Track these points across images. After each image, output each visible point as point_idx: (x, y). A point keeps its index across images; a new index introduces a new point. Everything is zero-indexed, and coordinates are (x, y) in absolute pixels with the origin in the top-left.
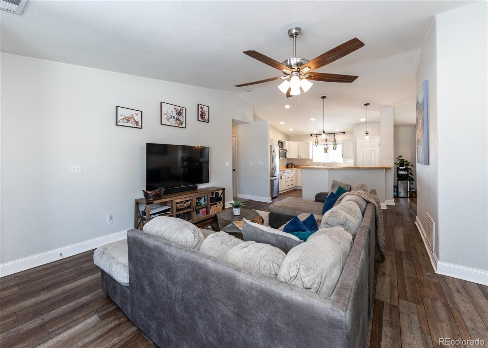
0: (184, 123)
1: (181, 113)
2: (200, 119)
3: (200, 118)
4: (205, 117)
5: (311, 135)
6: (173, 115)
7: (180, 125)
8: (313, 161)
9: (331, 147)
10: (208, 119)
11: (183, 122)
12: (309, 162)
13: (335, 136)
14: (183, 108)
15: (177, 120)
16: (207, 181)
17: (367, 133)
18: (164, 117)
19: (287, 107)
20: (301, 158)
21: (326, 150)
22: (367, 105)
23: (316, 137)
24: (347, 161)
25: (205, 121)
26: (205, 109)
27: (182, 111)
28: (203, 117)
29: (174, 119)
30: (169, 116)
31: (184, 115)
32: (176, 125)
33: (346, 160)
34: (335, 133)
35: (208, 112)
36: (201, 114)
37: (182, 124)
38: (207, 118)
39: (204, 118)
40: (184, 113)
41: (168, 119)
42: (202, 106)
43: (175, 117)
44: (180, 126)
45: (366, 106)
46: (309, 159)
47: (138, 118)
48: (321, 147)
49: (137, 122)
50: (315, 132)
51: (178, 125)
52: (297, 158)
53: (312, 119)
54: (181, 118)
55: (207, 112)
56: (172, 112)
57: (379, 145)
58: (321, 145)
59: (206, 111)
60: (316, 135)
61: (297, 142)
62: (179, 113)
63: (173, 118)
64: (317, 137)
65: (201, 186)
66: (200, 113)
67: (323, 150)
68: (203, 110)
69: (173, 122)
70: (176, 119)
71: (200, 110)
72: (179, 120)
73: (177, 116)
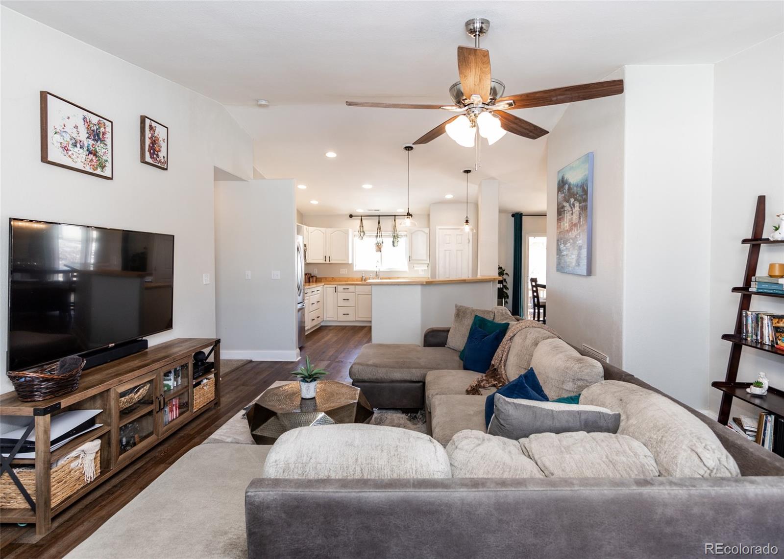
0: (109, 165)
1: (101, 136)
2: (148, 158)
3: (147, 154)
4: (159, 153)
5: (351, 216)
6: (78, 138)
7: (99, 169)
8: (353, 269)
9: (387, 241)
10: (166, 160)
11: (107, 161)
12: (346, 269)
13: (395, 220)
14: (105, 121)
15: (90, 153)
16: (169, 325)
17: (467, 221)
18: (54, 141)
19: (331, 155)
20: (331, 262)
21: (379, 248)
22: (468, 173)
23: (360, 221)
24: (415, 269)
25: (159, 165)
26: (160, 132)
27: (102, 130)
28: (154, 153)
29: (81, 150)
30: (67, 138)
31: (108, 141)
32: (88, 169)
33: (415, 265)
34: (395, 216)
35: (166, 141)
36: (149, 146)
37: (103, 167)
38: (164, 157)
39: (158, 156)
40: (108, 136)
41: (66, 149)
42: (154, 124)
43: (86, 145)
44: (99, 172)
45: (466, 174)
46: (348, 264)
48: (370, 242)
50: (360, 211)
51: (94, 170)
52: (323, 262)
53: (367, 186)
54: (100, 148)
55: (164, 140)
56: (76, 127)
57: (469, 241)
58: (370, 236)
59: (161, 139)
60: (360, 217)
61: (323, 229)
62: (96, 135)
63: (78, 145)
64: (363, 221)
65: (154, 341)
66: (148, 142)
67: (374, 248)
68: (156, 135)
69: (79, 158)
70: (88, 150)
71: (148, 134)
72: (95, 154)
73: (91, 142)
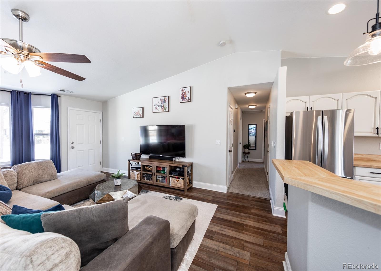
2: (182, 101)
3: (181, 100)
4: (186, 98)
10: (190, 98)
11: (167, 107)
14: (166, 97)
15: (162, 107)
16: (183, 155)
18: (154, 107)
25: (187, 101)
26: (187, 90)
27: (166, 99)
28: (184, 98)
30: (157, 105)
31: (167, 102)
32: (162, 111)
36: (182, 97)
37: (165, 109)
38: (188, 98)
39: (185, 98)
41: (156, 108)
42: (183, 89)
43: (161, 105)
44: (164, 111)
47: (141, 112)
49: (141, 114)
51: (163, 111)
54: (165, 105)
55: (188, 92)
56: (159, 102)
62: (164, 102)
63: (159, 106)
68: (184, 92)
69: (160, 109)
70: (162, 106)
71: (181, 93)
73: (162, 104)
